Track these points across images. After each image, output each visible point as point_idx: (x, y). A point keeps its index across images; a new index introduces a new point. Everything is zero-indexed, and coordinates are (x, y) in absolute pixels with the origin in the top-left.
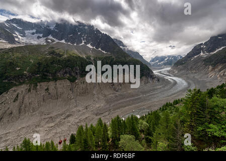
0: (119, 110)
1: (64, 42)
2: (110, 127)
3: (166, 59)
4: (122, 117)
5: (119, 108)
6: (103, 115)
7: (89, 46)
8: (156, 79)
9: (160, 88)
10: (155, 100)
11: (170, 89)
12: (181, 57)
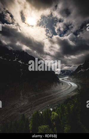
0: (38, 106)
1: (2, 58)
2: (31, 121)
3: (66, 72)
4: (41, 111)
5: (38, 104)
6: (26, 111)
7: (20, 62)
8: (61, 83)
9: (64, 89)
10: (61, 97)
11: (69, 89)
12: (73, 71)
